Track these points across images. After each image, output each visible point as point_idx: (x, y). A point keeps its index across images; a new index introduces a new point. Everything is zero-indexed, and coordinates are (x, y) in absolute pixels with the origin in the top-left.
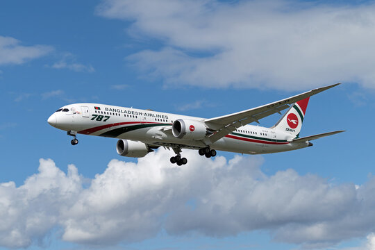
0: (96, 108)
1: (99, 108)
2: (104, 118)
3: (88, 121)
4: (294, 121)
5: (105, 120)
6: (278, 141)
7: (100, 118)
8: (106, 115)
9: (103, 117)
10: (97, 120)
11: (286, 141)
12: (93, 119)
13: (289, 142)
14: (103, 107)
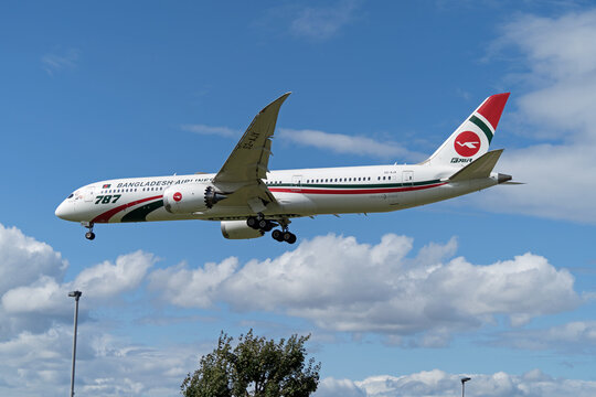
0: (104, 186)
1: (109, 186)
2: (113, 199)
3: (92, 206)
4: (470, 145)
5: (114, 202)
6: (416, 184)
7: (106, 200)
8: (116, 193)
9: (110, 197)
10: (103, 202)
11: (439, 181)
12: (97, 203)
13: (446, 182)
14: (114, 183)
